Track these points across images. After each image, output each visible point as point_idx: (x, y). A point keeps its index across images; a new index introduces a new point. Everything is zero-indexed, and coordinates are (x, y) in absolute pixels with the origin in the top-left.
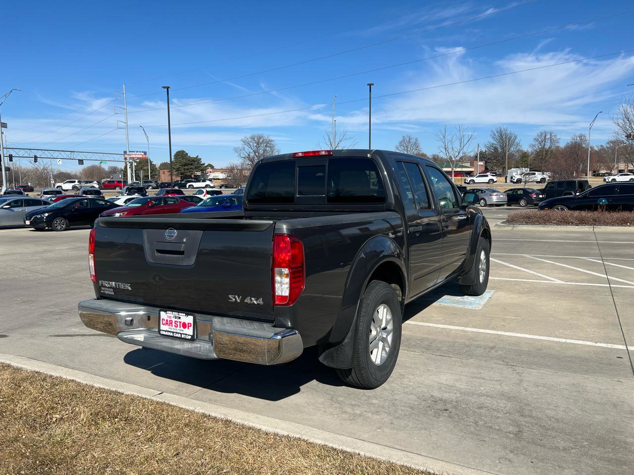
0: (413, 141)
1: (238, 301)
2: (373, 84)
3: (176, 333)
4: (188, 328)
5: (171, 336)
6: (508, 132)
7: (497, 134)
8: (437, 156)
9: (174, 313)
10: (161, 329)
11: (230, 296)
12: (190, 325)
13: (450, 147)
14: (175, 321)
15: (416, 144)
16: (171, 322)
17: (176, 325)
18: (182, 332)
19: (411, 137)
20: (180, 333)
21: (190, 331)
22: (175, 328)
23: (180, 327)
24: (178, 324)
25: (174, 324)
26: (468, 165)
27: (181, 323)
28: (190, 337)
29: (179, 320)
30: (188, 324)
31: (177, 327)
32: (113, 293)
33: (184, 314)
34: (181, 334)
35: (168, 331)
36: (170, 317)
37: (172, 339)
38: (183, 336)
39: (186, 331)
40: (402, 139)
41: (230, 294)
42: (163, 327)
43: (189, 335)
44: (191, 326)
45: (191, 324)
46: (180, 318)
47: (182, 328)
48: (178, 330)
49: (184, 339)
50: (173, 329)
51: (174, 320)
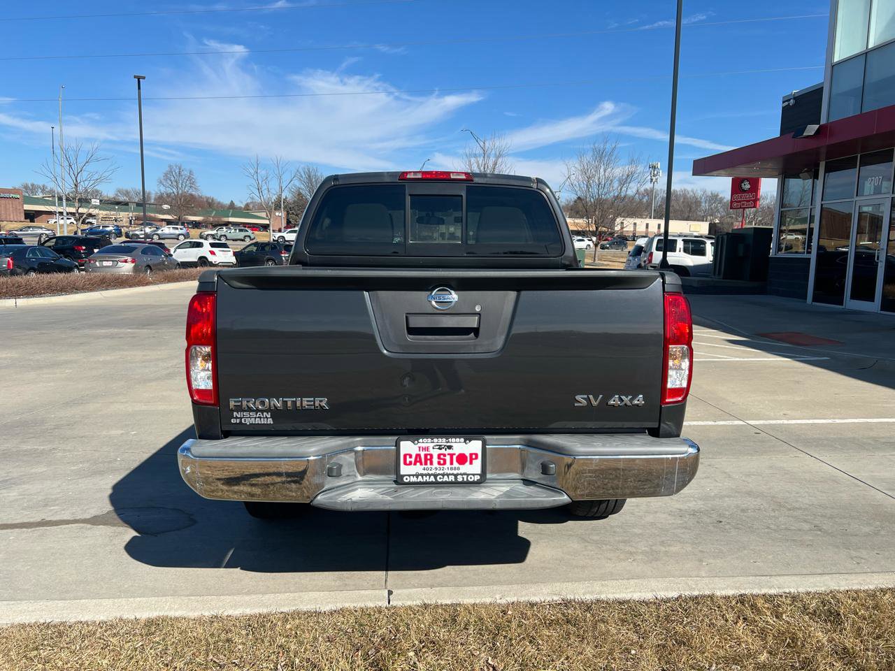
0: (186, 173)
1: (595, 403)
2: (144, 78)
3: (443, 475)
4: (471, 463)
5: (432, 483)
6: (319, 174)
7: (304, 176)
8: (213, 200)
9: (435, 440)
10: (402, 473)
11: (578, 397)
12: (474, 457)
13: (265, 187)
14: (439, 456)
15: (191, 180)
16: (428, 458)
17: (442, 462)
18: (455, 472)
19: (183, 168)
20: (453, 474)
21: (475, 468)
22: (438, 466)
23: (452, 463)
24: (448, 458)
25: (435, 460)
26: (263, 215)
27: (455, 457)
28: (477, 478)
29: (449, 451)
30: (471, 455)
31: (445, 463)
32: (270, 421)
33: (462, 440)
34: (456, 476)
35: (422, 475)
36: (427, 449)
37: (436, 487)
38: (460, 479)
39: (466, 468)
40: (168, 169)
41: (579, 394)
42: (404, 470)
43: (474, 475)
44: (476, 458)
45: (476, 455)
46: (450, 447)
47: (456, 464)
48: (447, 468)
49: (463, 483)
50: (435, 467)
51: (435, 453)
